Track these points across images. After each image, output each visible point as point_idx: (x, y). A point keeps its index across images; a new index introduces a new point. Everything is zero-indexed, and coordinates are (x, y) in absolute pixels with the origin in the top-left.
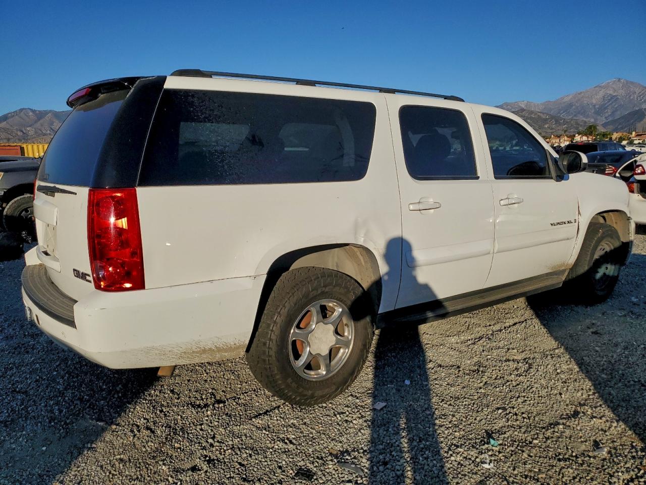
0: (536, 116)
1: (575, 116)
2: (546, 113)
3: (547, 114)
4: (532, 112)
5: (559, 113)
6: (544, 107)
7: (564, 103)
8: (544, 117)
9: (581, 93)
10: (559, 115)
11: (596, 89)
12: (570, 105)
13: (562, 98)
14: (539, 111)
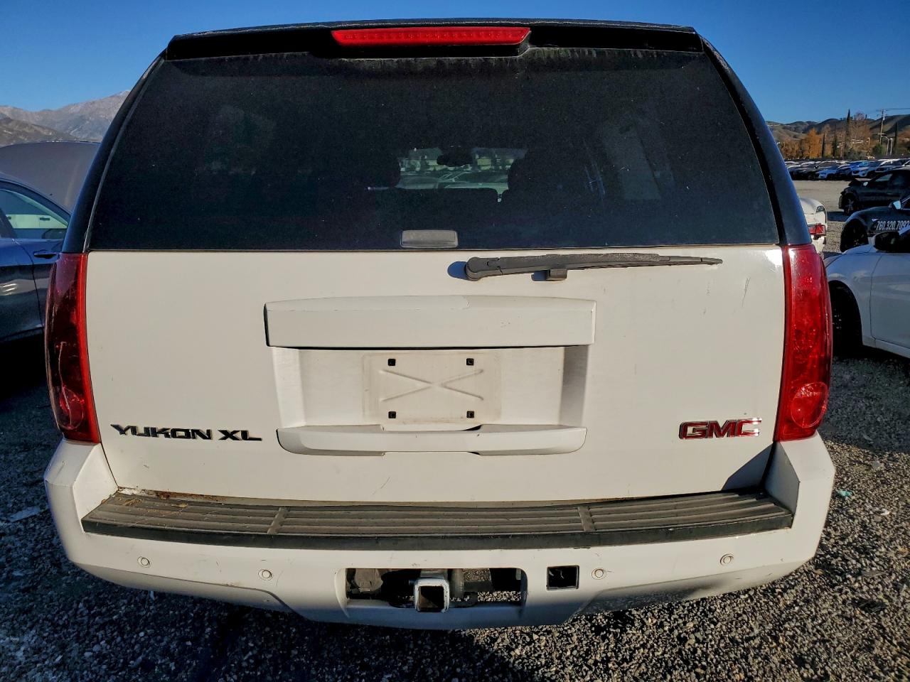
0: (32, 131)
1: (91, 134)
2: (47, 128)
3: (50, 129)
4: (25, 125)
5: (66, 129)
6: (42, 118)
7: (72, 114)
8: (45, 133)
9: (94, 102)
10: (68, 131)
11: (114, 99)
12: (82, 119)
13: (68, 108)
14: (35, 123)
